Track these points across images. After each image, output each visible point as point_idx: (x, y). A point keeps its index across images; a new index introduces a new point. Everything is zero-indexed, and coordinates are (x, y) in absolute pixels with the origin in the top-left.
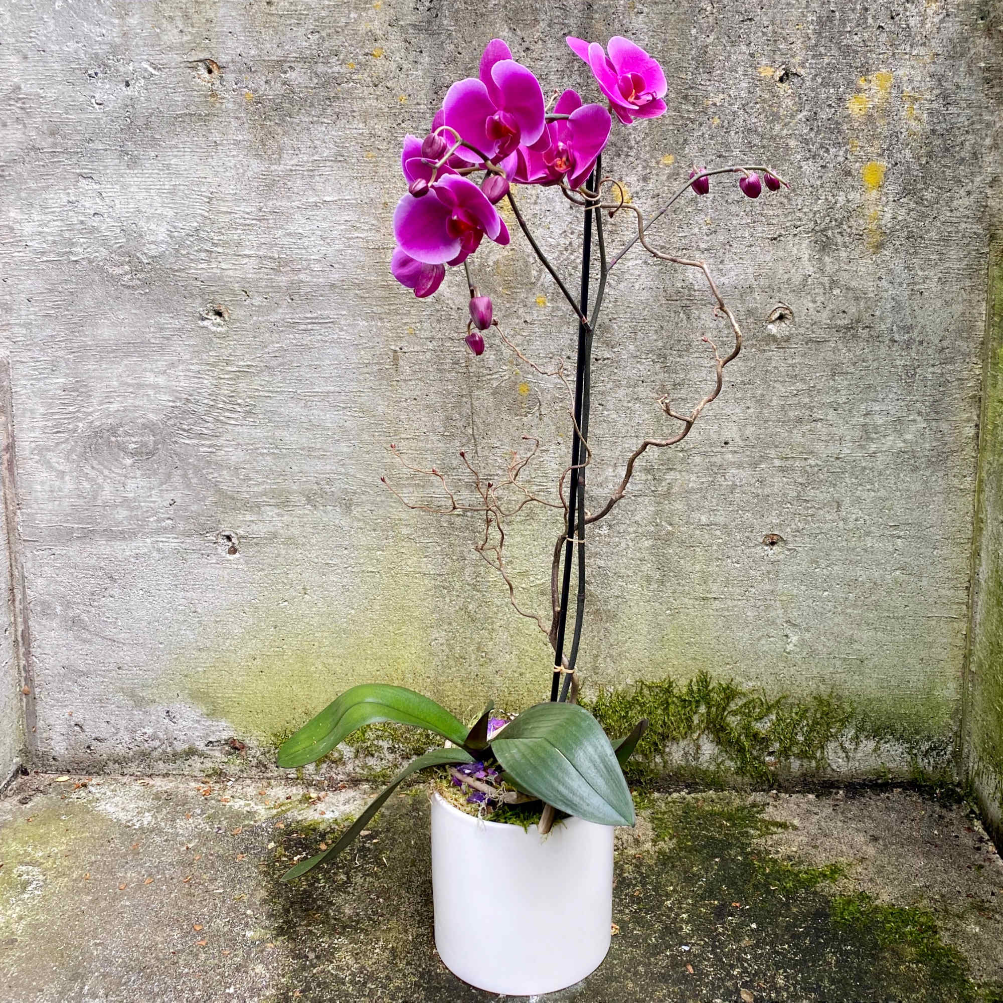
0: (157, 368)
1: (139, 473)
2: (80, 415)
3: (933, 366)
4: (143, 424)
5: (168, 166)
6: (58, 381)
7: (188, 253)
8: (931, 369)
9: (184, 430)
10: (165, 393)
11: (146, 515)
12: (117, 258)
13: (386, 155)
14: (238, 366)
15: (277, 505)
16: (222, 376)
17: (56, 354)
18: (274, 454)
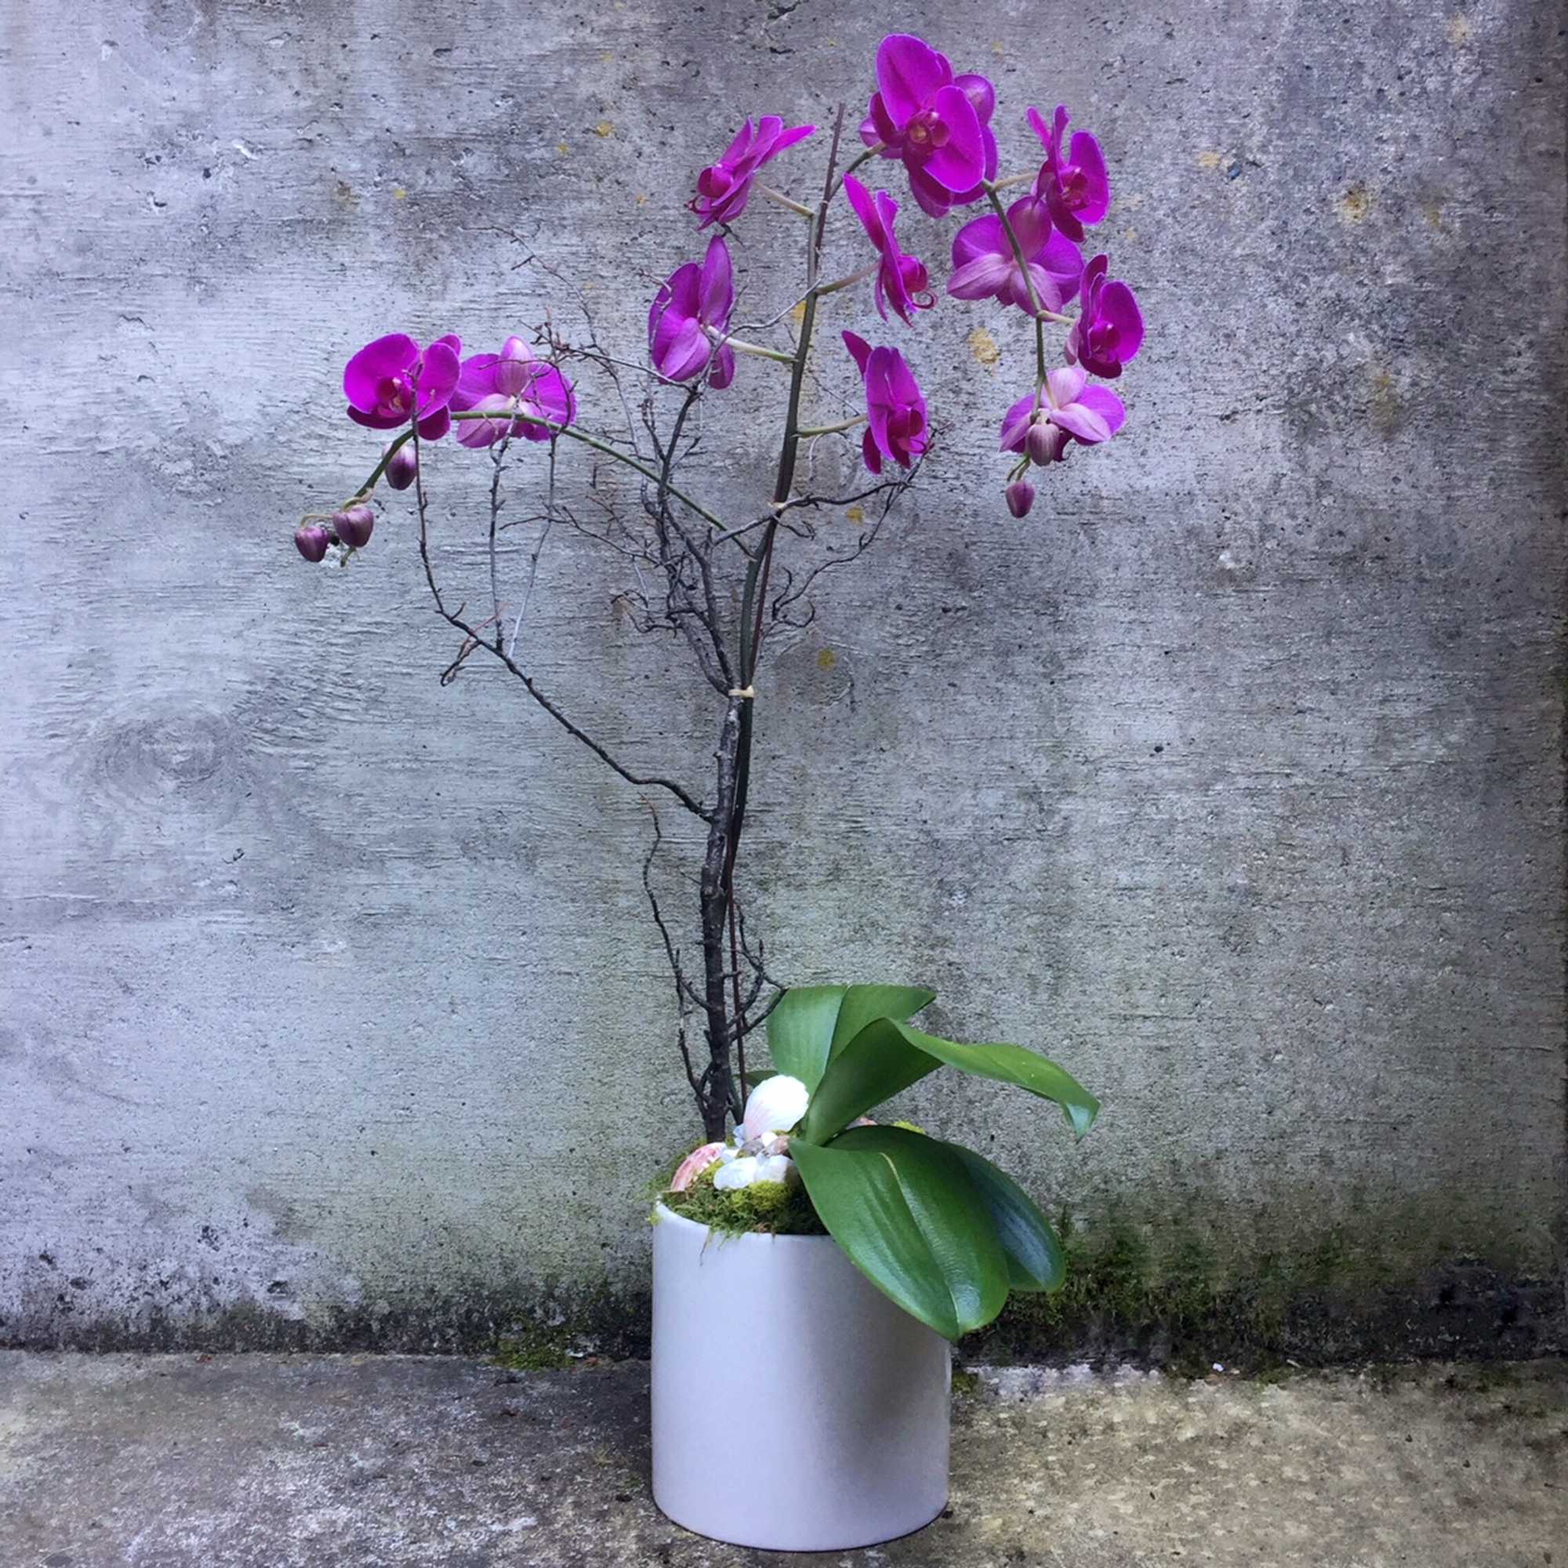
0: (228, 627)
1: (184, 804)
2: (94, 707)
3: (1487, 621)
4: (198, 722)
5: (265, 303)
6: (60, 650)
7: (290, 441)
8: (1486, 627)
9: (266, 731)
10: (238, 669)
11: (192, 877)
12: (173, 447)
13: (613, 286)
14: (360, 624)
15: (411, 859)
16: (334, 641)
17: (62, 605)
18: (413, 770)
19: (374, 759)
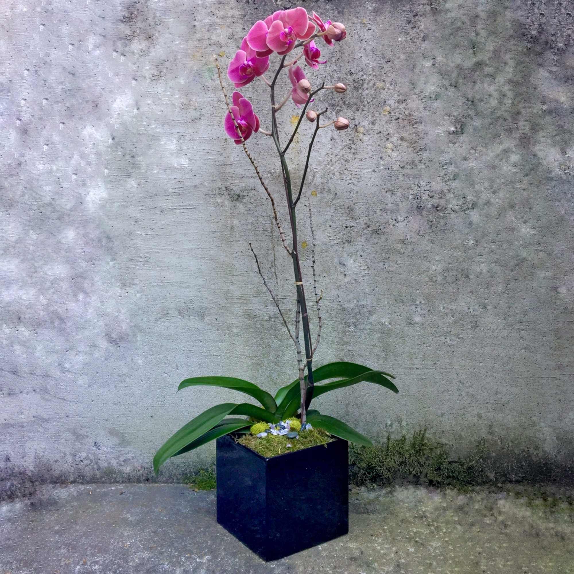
18: (161, 286)
19: (147, 282)
